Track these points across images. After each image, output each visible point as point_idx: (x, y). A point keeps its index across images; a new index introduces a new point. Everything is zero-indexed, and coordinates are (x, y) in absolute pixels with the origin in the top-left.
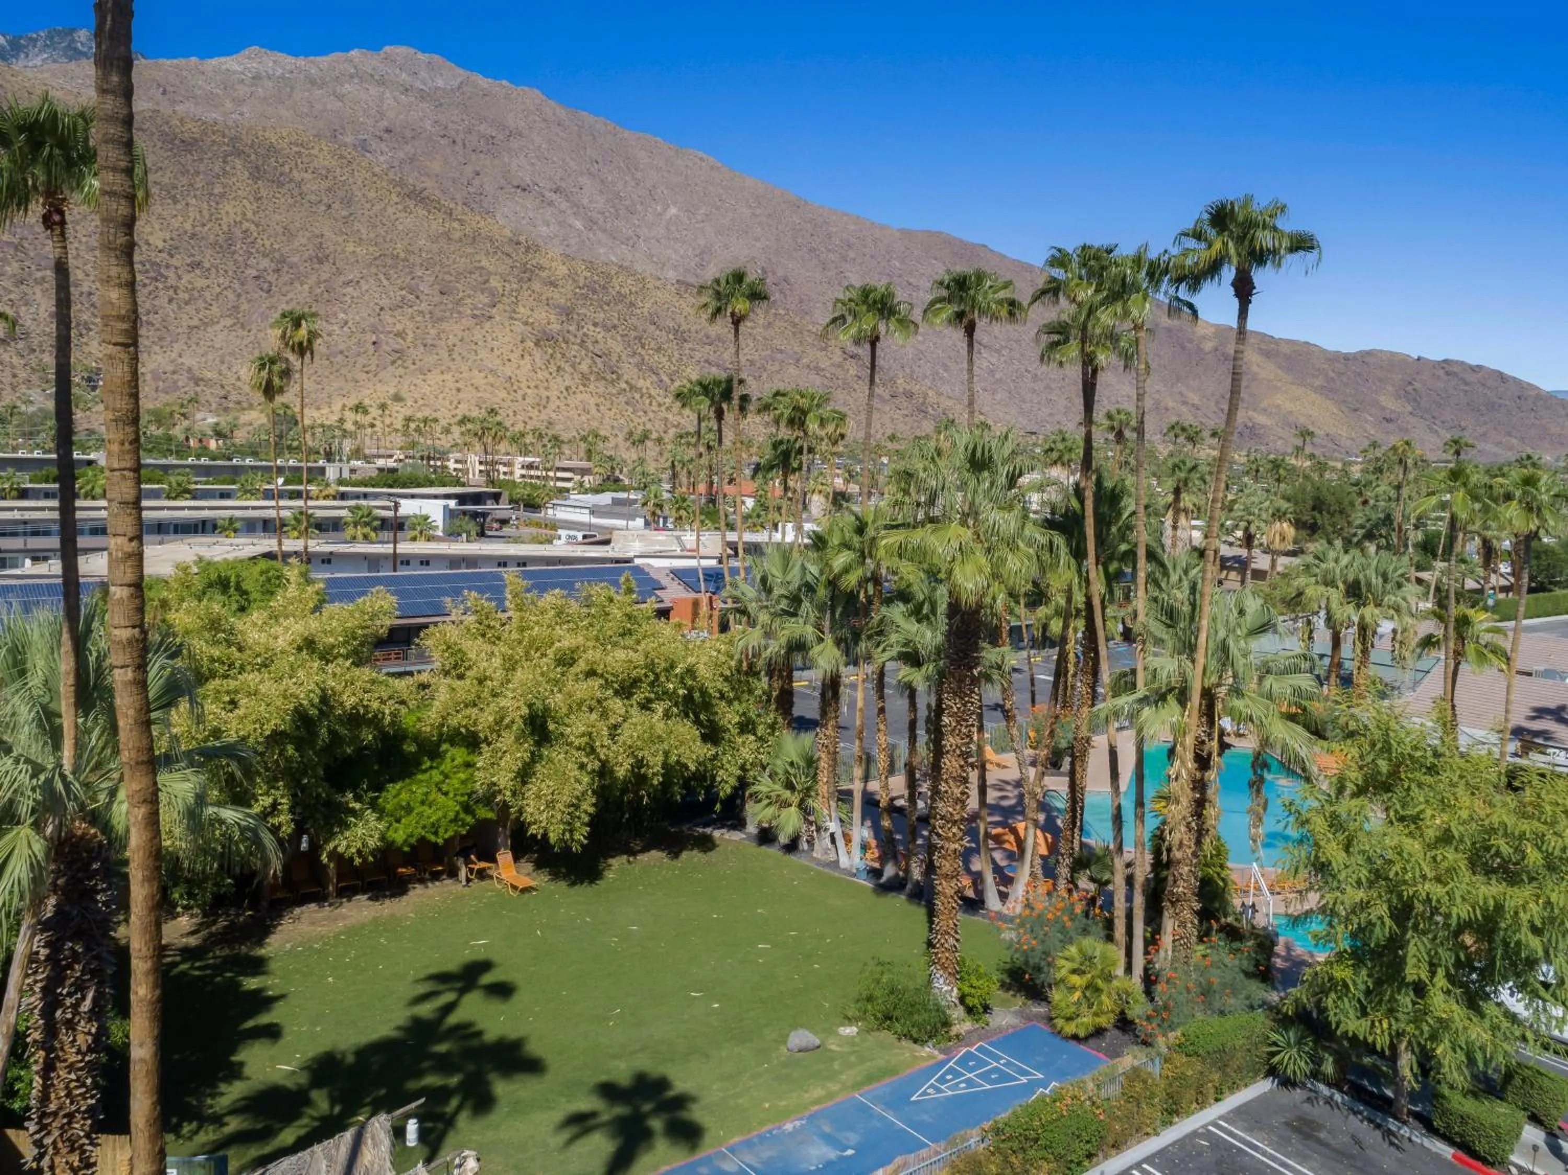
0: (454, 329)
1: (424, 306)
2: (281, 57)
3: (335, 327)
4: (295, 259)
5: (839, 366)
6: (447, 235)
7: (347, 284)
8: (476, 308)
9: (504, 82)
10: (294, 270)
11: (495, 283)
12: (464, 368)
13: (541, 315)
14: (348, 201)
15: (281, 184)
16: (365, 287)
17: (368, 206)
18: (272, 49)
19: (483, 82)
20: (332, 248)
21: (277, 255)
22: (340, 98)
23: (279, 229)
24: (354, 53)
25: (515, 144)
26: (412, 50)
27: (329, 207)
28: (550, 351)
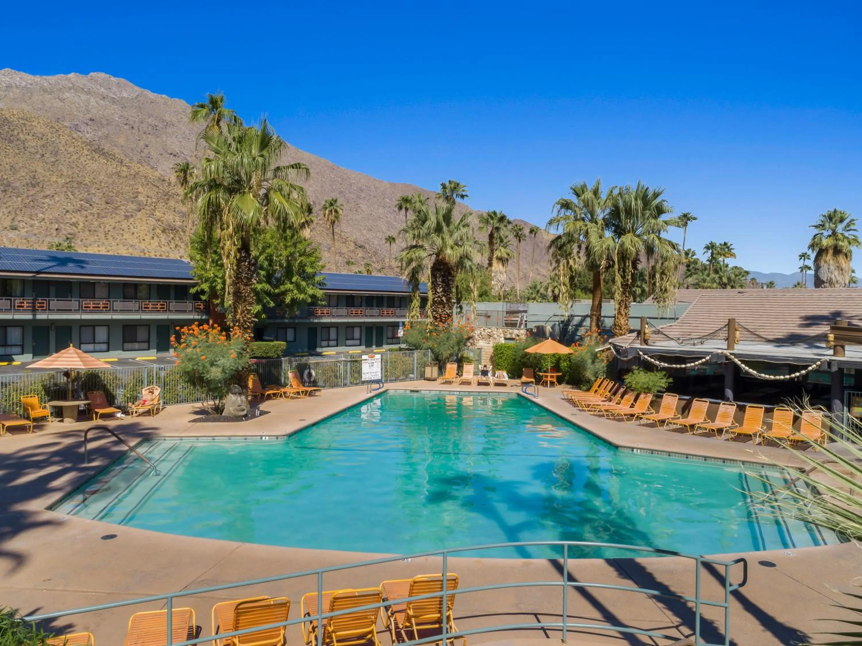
0: (110, 222)
1: (95, 211)
2: (25, 75)
3: (36, 222)
4: (17, 184)
5: (353, 251)
6: (118, 174)
7: (46, 197)
8: (128, 212)
9: (164, 96)
10: (16, 191)
11: (141, 198)
12: (114, 243)
13: (169, 217)
14: (56, 153)
15: (11, 142)
16: (57, 199)
17: (69, 156)
18: (19, 70)
19: (152, 95)
20: (41, 179)
21: (5, 182)
22: (62, 100)
23: (8, 167)
24: (72, 75)
25: (170, 130)
26: (108, 76)
27: (43, 155)
28: (172, 236)
